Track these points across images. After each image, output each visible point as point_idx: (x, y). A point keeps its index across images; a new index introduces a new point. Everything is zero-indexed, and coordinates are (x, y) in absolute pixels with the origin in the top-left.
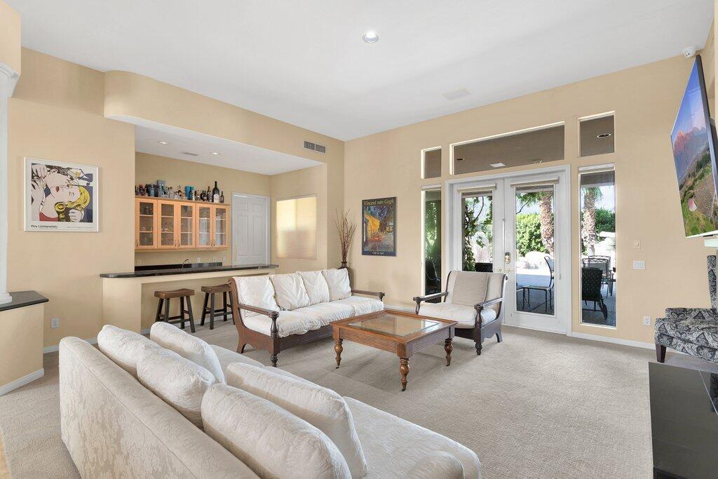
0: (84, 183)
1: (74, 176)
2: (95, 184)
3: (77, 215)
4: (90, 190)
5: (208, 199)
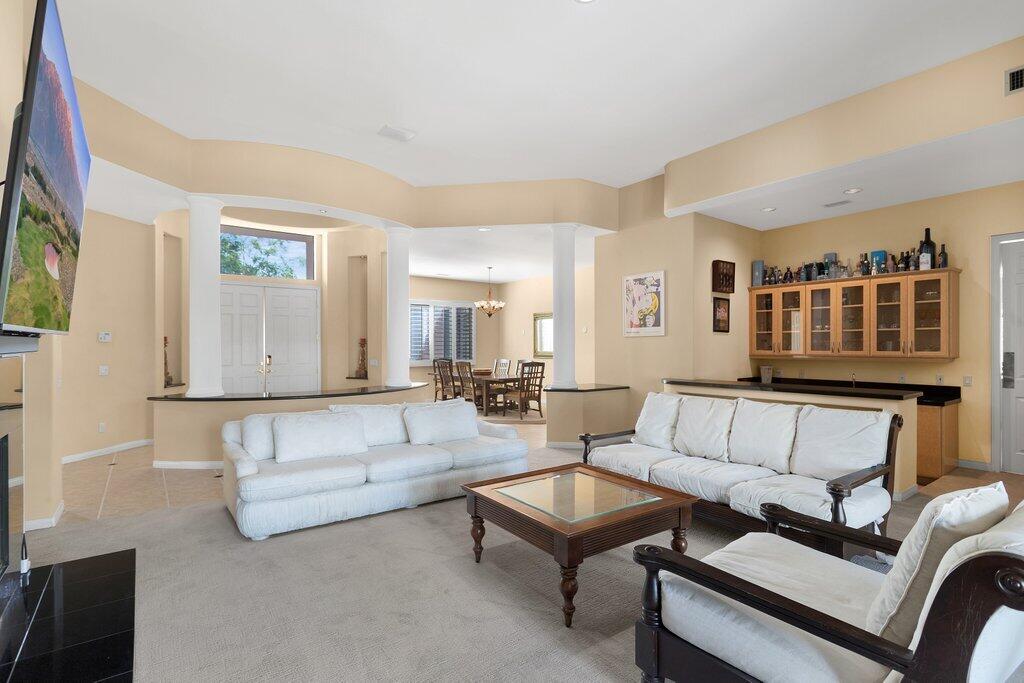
0: (654, 289)
1: (649, 284)
2: (661, 289)
3: (651, 320)
4: (658, 294)
5: (907, 267)
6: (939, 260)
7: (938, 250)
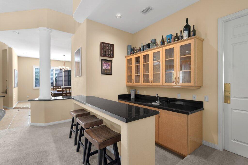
6: (192, 34)
7: (192, 29)
